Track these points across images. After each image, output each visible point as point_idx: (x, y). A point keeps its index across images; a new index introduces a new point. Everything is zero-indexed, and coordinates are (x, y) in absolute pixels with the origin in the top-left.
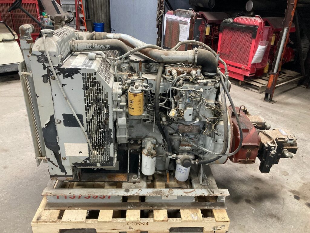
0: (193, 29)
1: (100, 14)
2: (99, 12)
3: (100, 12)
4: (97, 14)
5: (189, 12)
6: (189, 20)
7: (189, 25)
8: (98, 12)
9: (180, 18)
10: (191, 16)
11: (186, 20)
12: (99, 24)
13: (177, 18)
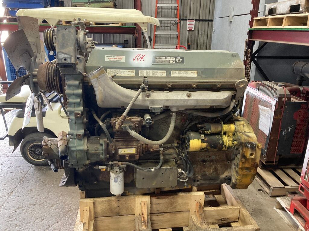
0: (280, 116)
5: (276, 89)
6: (273, 102)
7: (273, 109)
9: (263, 96)
10: (278, 95)
11: (271, 100)
13: (259, 94)
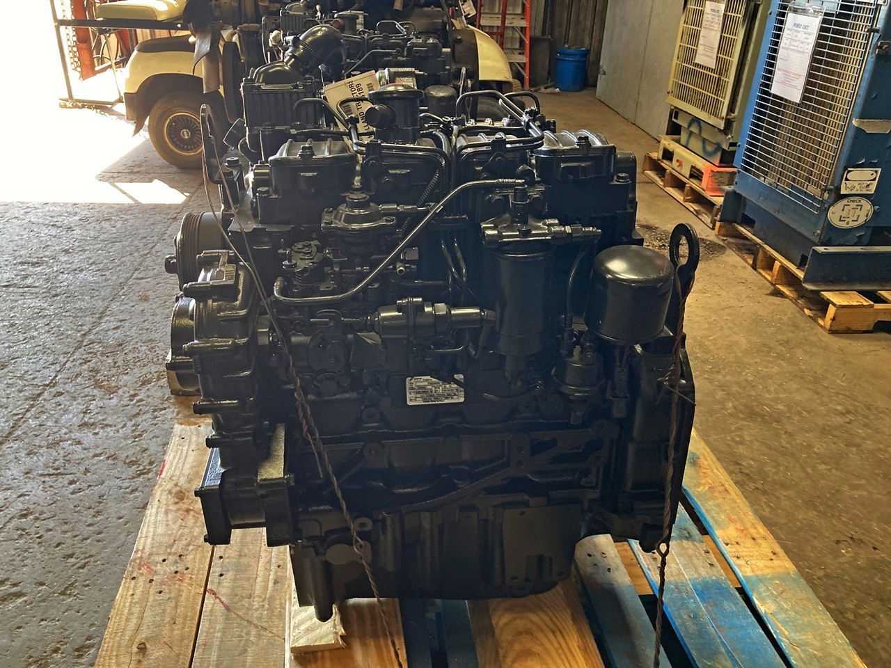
1: (589, 24)
2: (585, 19)
3: (589, 17)
4: (578, 22)
8: (582, 17)
12: (571, 51)
